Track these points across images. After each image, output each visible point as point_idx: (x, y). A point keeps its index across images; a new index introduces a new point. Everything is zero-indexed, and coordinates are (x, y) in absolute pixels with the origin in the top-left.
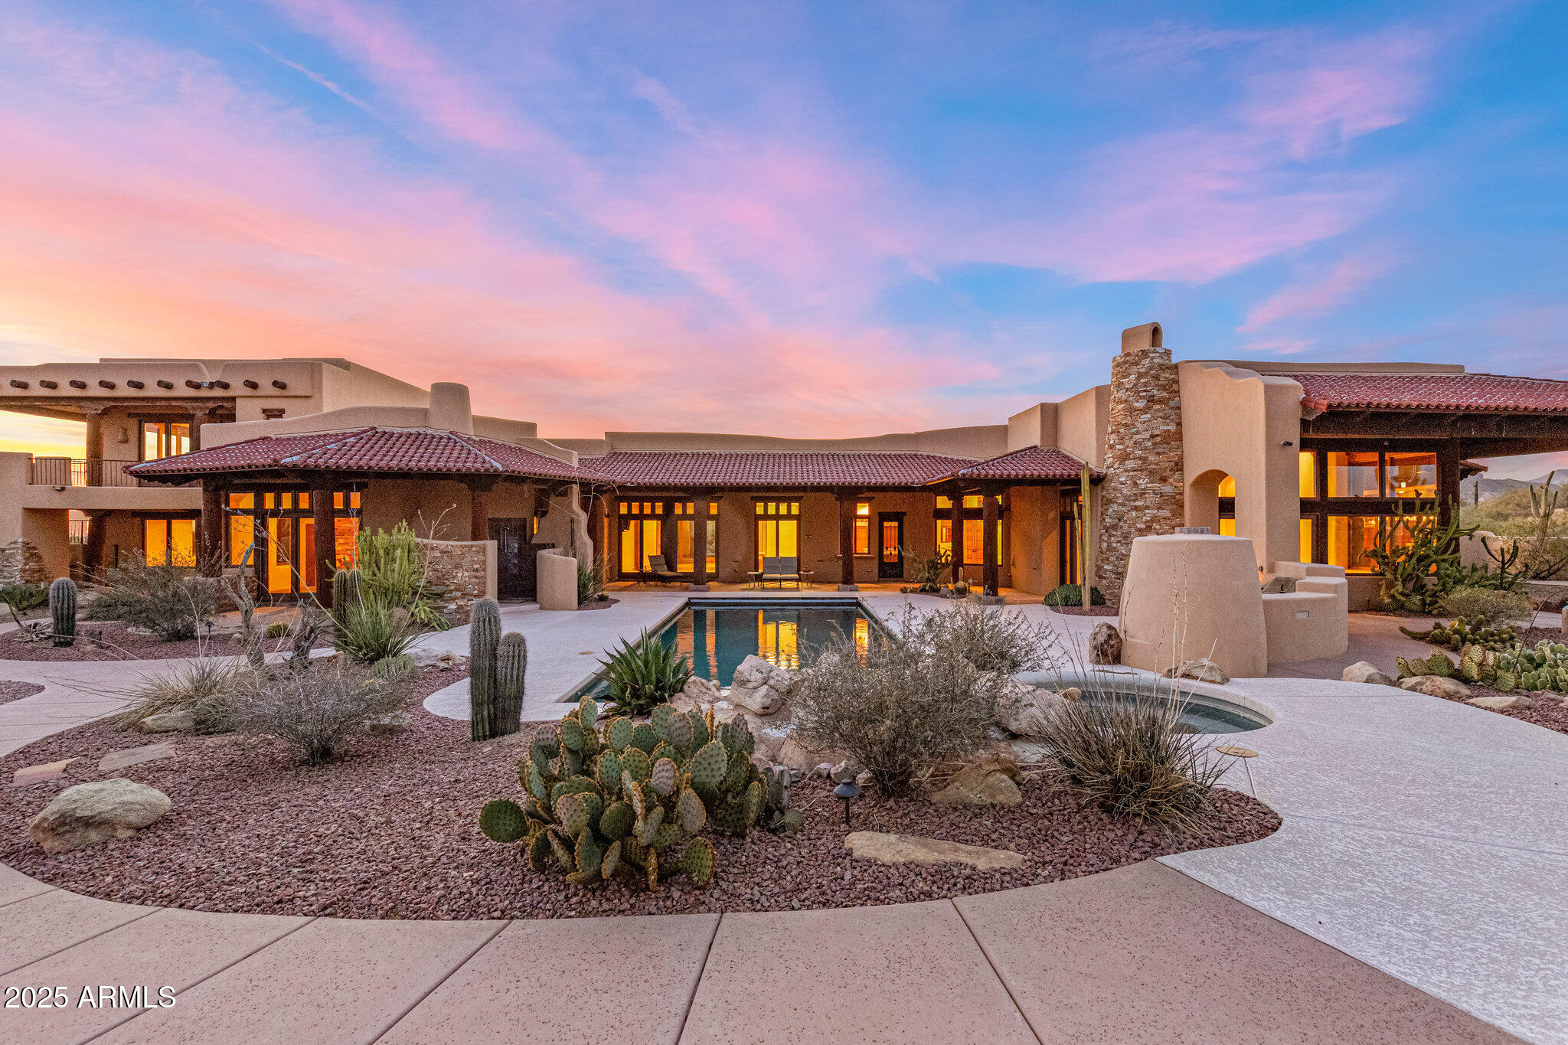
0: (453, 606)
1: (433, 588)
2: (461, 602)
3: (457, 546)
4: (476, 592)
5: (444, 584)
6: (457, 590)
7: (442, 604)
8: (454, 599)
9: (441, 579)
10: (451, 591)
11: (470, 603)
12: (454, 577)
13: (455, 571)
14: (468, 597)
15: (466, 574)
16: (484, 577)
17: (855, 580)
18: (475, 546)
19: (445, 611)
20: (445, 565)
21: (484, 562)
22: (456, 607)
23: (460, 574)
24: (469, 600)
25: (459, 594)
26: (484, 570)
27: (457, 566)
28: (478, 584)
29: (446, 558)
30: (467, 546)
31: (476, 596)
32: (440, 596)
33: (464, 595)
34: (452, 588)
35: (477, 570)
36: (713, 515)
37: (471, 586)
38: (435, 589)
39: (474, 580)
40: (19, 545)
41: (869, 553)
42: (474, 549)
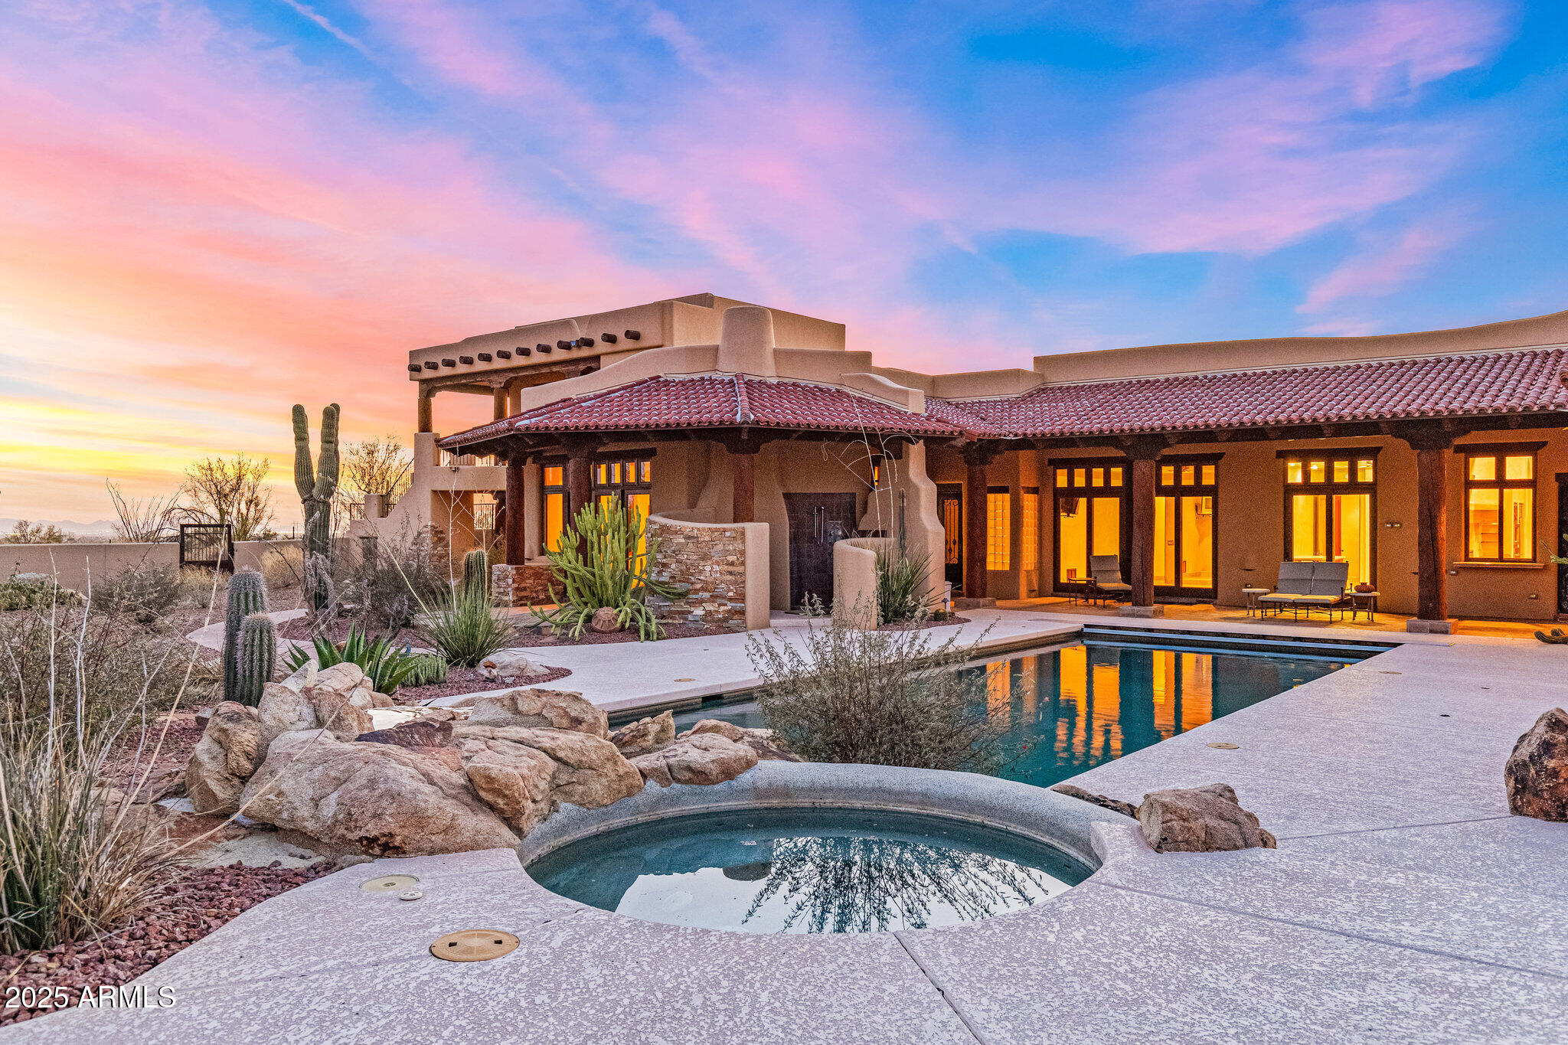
0: (699, 612)
1: (677, 585)
2: (710, 607)
3: (704, 529)
4: (731, 594)
5: (687, 581)
6: (704, 589)
7: (687, 608)
8: (701, 602)
9: (685, 575)
10: (697, 591)
11: (722, 608)
12: (701, 572)
13: (702, 563)
14: (719, 601)
15: (716, 568)
16: (742, 574)
17: (1447, 612)
18: (730, 530)
19: (690, 617)
20: (689, 556)
21: (743, 553)
22: (703, 613)
23: (708, 568)
24: (720, 605)
25: (707, 595)
26: (743, 563)
27: (705, 557)
28: (735, 583)
29: (690, 545)
30: (717, 530)
31: (730, 599)
32: (682, 595)
33: (714, 598)
34: (698, 586)
35: (732, 564)
36: (1206, 486)
37: (723, 585)
38: (680, 587)
39: (729, 577)
40: (429, 529)
41: (1534, 560)
42: (728, 534)
